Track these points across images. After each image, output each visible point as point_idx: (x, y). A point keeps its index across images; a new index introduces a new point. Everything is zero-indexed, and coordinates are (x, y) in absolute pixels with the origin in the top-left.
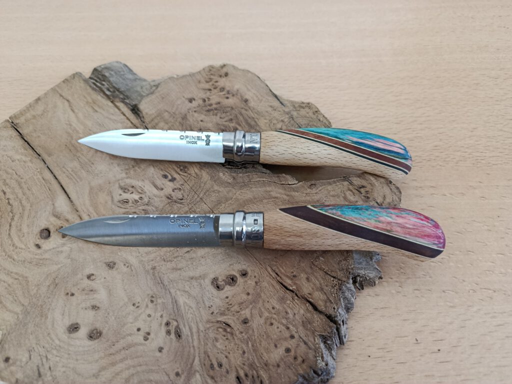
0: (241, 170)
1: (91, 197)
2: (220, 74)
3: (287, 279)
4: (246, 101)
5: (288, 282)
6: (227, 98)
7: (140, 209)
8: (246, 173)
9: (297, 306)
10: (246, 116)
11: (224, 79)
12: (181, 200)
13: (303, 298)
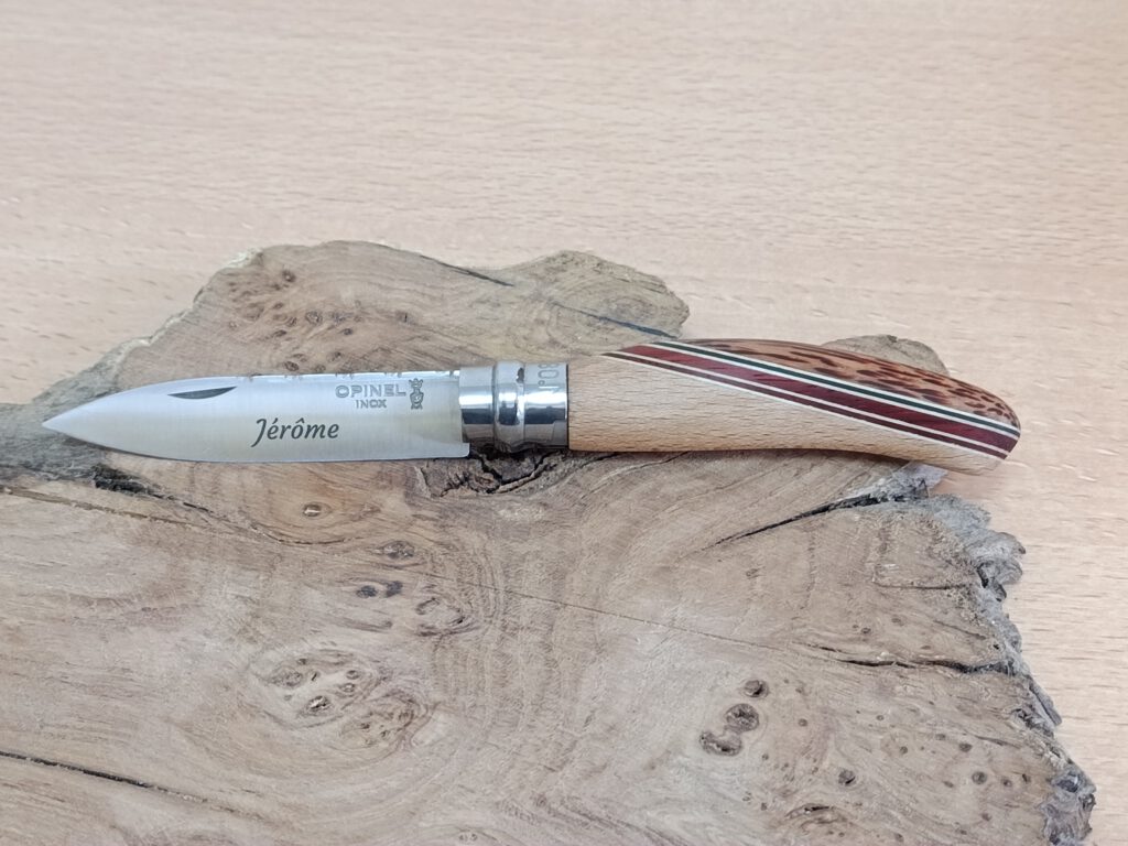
0: (542, 480)
1: (207, 749)
2: (271, 282)
3: (857, 646)
4: (404, 317)
5: (863, 651)
6: (349, 332)
7: (376, 700)
8: (562, 479)
9: (922, 685)
10: (438, 353)
11: (293, 290)
12: (461, 622)
13: (921, 663)
